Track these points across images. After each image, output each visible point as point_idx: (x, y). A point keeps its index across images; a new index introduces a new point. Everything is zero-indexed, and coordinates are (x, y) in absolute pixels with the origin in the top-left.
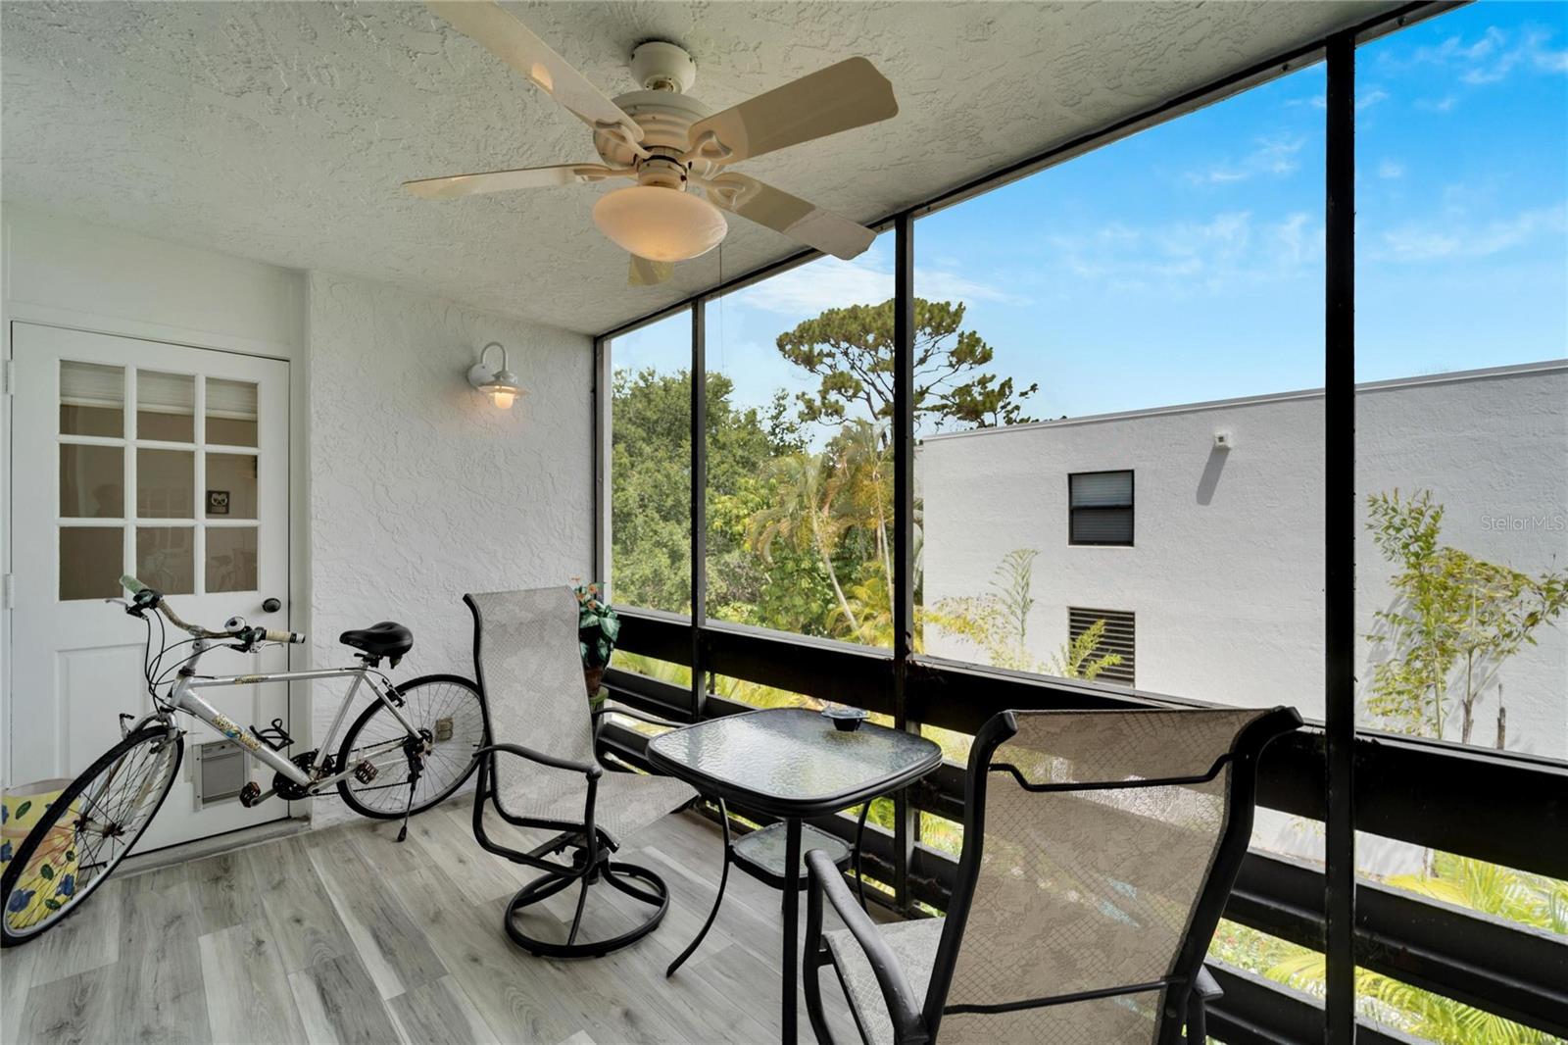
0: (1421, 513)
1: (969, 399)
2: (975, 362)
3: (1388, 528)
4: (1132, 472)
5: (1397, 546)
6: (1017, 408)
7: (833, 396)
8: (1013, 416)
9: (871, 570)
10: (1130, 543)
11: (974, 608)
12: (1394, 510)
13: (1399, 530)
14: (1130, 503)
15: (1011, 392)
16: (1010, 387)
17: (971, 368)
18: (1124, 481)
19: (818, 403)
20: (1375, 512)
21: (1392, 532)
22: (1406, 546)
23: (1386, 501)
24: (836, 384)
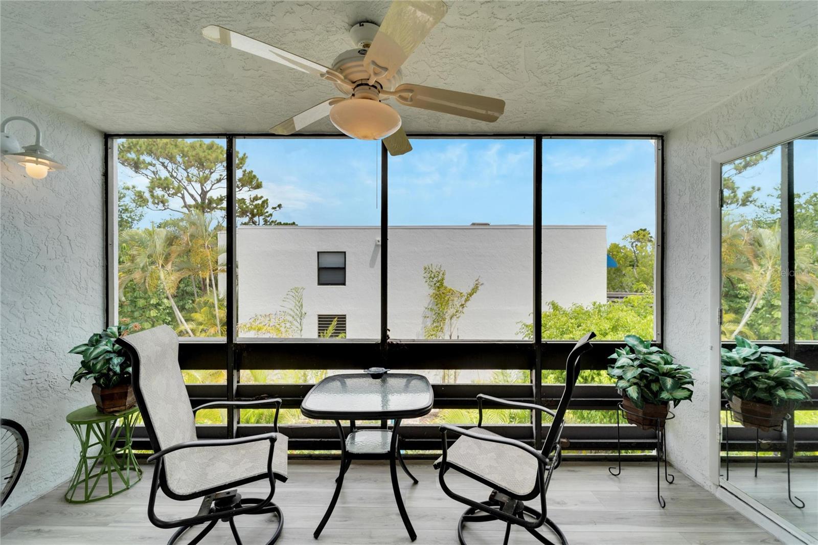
0: (439, 273)
1: (244, 206)
2: (252, 188)
3: (430, 277)
4: (345, 253)
5: (432, 284)
6: (271, 215)
7: (159, 192)
8: (268, 219)
9: (202, 302)
10: (344, 284)
11: (273, 319)
12: (432, 271)
13: (433, 278)
14: (344, 266)
15: (267, 206)
16: (267, 204)
17: (250, 190)
18: (341, 256)
19: (147, 195)
20: (426, 272)
21: (431, 279)
22: (435, 284)
23: (429, 269)
24: (162, 184)
